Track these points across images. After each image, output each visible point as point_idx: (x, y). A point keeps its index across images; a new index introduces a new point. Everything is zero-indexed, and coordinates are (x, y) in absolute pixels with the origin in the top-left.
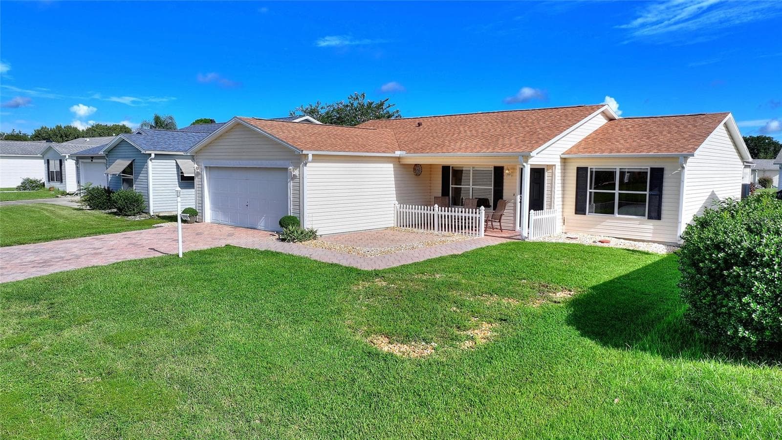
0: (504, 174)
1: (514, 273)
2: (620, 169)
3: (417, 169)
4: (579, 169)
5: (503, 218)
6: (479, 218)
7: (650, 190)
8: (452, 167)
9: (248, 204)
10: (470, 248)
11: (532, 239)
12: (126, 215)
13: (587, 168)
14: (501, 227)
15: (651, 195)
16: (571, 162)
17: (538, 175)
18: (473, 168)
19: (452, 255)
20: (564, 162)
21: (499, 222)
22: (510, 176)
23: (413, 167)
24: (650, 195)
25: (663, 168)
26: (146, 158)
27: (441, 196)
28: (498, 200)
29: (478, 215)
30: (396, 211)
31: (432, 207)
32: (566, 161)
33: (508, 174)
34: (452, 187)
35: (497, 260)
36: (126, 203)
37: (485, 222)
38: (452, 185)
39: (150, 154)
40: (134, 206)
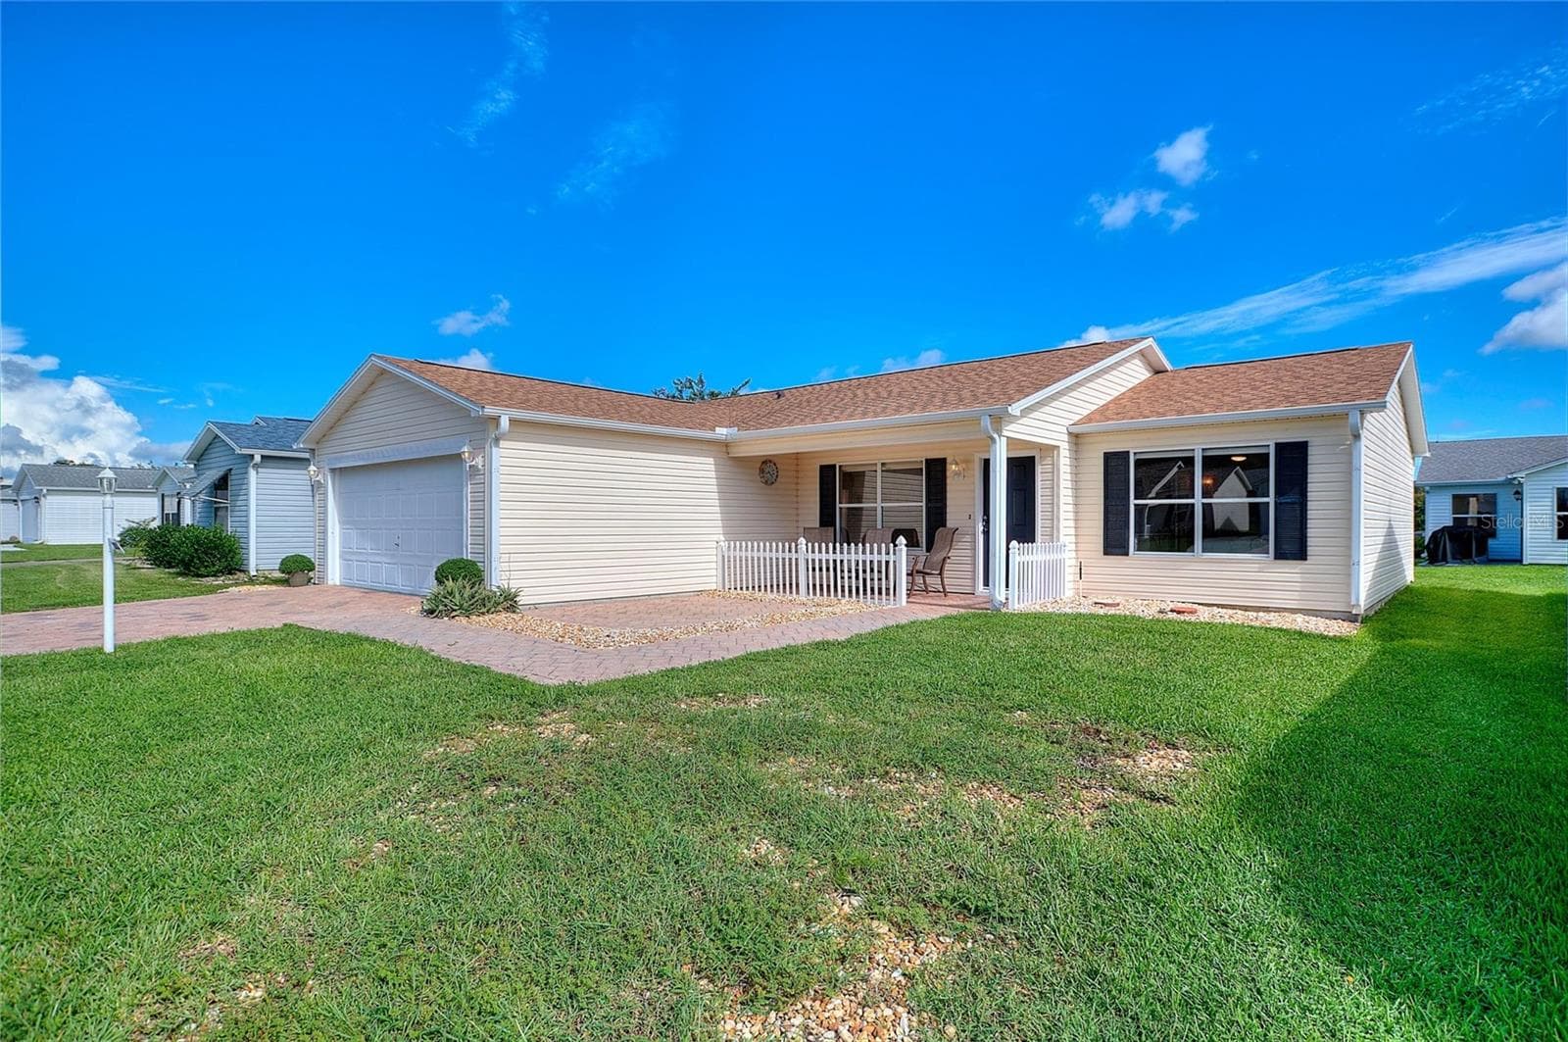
0: (948, 474)
1: (987, 690)
2: (1203, 449)
3: (768, 471)
4: (1108, 457)
5: (947, 567)
6: (894, 562)
7: (1278, 493)
8: (840, 467)
9: (399, 542)
10: (867, 627)
11: (1016, 606)
12: (198, 576)
13: (1128, 452)
14: (944, 588)
15: (1281, 503)
16: (1091, 443)
17: (1023, 471)
18: (883, 464)
19: (818, 644)
20: (1076, 444)
21: (940, 574)
22: (961, 478)
23: (759, 465)
24: (1276, 504)
25: (1306, 442)
26: (245, 465)
27: (818, 526)
28: (936, 529)
29: (892, 558)
30: (720, 558)
31: (793, 544)
32: (1081, 440)
33: (957, 474)
34: (841, 508)
35: (936, 655)
36: (196, 550)
37: (908, 575)
38: (840, 503)
39: (252, 456)
40: (215, 556)
